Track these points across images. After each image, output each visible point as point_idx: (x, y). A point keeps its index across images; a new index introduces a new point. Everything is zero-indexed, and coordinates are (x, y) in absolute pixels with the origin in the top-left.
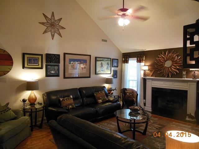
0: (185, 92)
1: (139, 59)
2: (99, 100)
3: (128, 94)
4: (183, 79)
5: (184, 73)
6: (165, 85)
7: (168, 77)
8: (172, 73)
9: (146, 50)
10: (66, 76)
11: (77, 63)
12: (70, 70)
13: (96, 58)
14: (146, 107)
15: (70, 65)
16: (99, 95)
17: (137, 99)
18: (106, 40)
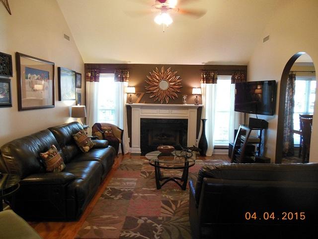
0: (186, 121)
1: (119, 76)
2: (85, 146)
3: (106, 132)
4: (184, 105)
5: (185, 97)
6: (160, 115)
7: (165, 102)
8: (169, 97)
9: (130, 62)
10: (23, 106)
11: (36, 77)
12: (27, 93)
13: (59, 69)
14: (132, 149)
15: (27, 80)
16: (82, 139)
17: (122, 139)
18: (69, 37)
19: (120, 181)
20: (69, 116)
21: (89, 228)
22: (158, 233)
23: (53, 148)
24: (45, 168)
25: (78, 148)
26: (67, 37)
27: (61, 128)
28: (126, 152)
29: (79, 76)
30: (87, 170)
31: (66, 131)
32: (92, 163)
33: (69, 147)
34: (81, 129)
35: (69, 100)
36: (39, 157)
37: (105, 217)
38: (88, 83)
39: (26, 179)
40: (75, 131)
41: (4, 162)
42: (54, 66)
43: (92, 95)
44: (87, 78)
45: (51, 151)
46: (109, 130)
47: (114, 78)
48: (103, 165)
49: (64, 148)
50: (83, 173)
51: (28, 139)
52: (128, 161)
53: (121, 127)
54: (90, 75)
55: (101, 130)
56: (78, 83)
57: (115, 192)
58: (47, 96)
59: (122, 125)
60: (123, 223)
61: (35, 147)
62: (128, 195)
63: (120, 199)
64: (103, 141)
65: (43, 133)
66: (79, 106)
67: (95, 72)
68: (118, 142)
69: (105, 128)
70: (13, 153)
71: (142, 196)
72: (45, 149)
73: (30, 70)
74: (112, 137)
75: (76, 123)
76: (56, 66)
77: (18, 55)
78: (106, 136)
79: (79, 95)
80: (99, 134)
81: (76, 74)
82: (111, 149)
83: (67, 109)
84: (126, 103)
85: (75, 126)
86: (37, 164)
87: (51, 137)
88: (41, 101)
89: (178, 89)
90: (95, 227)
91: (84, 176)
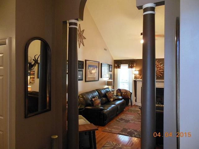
1: (130, 65)
2: (111, 99)
3: (123, 93)
8: (157, 76)
10: (87, 80)
11: (92, 68)
12: (88, 75)
13: (101, 64)
14: (137, 103)
15: (89, 70)
16: (110, 95)
17: (131, 97)
18: (106, 49)
19: (125, 116)
20: (106, 85)
21: (108, 129)
22: (135, 135)
23: (96, 97)
24: (93, 105)
25: (108, 99)
26: (105, 49)
27: (101, 90)
28: (133, 104)
29: (111, 66)
30: (110, 108)
31: (103, 92)
32: (113, 106)
33: (104, 99)
34: (110, 91)
35: (106, 77)
36: (91, 100)
37: (114, 127)
38: (115, 69)
39: (86, 107)
40: (107, 92)
41: (80, 100)
42: (99, 63)
43: (117, 75)
44: (115, 67)
45: (96, 98)
46: (125, 93)
47: (128, 67)
48: (117, 107)
49: (102, 98)
50: (108, 108)
51: (88, 93)
52: (133, 108)
53: (131, 92)
54: (116, 65)
55: (121, 92)
56: (111, 69)
57: (122, 119)
58: (96, 76)
59: (131, 90)
60: (121, 130)
61: (90, 96)
62: (127, 121)
63: (123, 122)
64: (120, 97)
65: (94, 91)
66: (110, 80)
67: (119, 64)
68: (129, 99)
69: (123, 91)
70: (83, 97)
71: (133, 123)
72: (94, 97)
73: (90, 66)
74: (125, 96)
75: (108, 88)
76: (100, 63)
77: (86, 61)
78: (122, 95)
79: (111, 75)
80: (119, 94)
81: (109, 65)
82: (123, 101)
83: (105, 81)
84: (134, 79)
85: (107, 90)
86: (90, 103)
87: (96, 93)
88: (94, 78)
89: (162, 71)
90: (110, 129)
91: (108, 110)
